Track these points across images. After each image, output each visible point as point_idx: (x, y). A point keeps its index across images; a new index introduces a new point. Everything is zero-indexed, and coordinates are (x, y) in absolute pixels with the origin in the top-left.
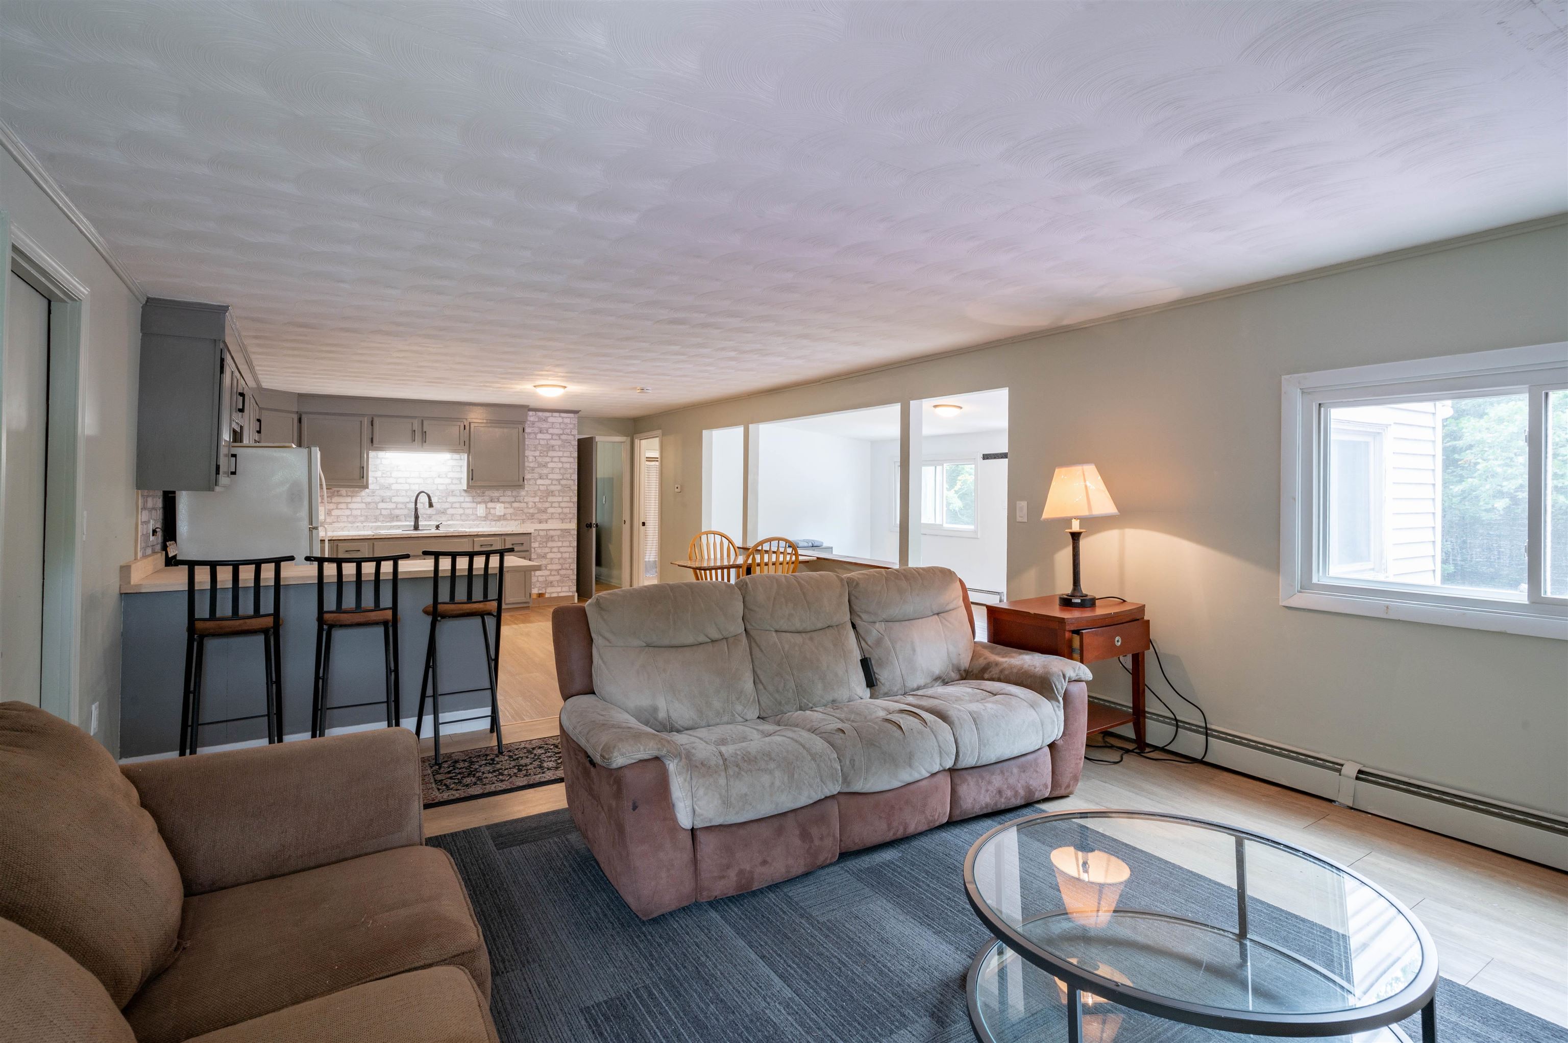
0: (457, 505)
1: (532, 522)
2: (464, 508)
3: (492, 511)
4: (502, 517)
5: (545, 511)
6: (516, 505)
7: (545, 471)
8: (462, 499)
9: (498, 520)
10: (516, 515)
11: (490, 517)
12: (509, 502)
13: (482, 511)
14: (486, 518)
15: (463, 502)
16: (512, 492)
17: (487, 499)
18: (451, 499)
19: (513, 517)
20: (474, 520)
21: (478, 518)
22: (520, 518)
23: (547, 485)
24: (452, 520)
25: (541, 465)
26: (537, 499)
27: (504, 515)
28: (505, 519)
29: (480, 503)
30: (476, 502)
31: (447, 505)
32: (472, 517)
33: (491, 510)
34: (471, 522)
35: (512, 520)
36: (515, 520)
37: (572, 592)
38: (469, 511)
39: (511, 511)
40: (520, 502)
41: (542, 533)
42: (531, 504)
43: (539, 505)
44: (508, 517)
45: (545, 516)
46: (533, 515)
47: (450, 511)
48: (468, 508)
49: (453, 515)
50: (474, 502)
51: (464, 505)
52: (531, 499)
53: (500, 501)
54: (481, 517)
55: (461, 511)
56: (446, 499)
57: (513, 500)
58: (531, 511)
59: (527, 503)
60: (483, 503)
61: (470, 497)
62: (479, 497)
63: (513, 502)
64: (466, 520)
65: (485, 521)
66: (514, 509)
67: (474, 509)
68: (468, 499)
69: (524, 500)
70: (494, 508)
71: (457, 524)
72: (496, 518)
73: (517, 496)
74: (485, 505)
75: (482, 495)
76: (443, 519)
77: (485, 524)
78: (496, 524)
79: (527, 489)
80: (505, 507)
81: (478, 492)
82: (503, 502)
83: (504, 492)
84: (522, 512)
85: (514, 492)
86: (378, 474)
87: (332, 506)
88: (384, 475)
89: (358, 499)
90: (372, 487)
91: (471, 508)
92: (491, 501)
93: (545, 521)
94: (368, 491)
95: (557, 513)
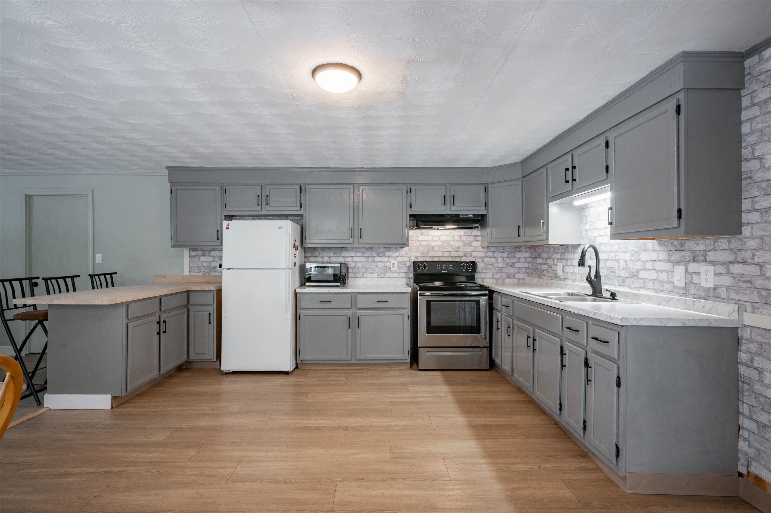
0: (649, 265)
2: (657, 271)
3: (695, 279)
4: (712, 293)
6: (737, 269)
8: (654, 256)
9: (705, 298)
10: (737, 292)
11: (693, 290)
12: (723, 263)
15: (655, 262)
16: (729, 241)
17: (688, 255)
18: (643, 256)
19: (733, 296)
20: (670, 292)
21: (675, 289)
22: (747, 298)
24: (645, 288)
27: (715, 289)
28: (718, 298)
29: (677, 262)
30: (672, 262)
31: (639, 265)
33: (694, 276)
34: (665, 295)
36: (736, 302)
38: (664, 277)
39: (727, 280)
40: (745, 263)
44: (724, 294)
47: (643, 274)
48: (661, 271)
49: (645, 280)
50: (670, 261)
53: (709, 259)
54: (679, 288)
55: (654, 275)
56: (639, 255)
57: (731, 258)
59: (761, 266)
60: (681, 263)
61: (665, 252)
62: (676, 252)
63: (731, 263)
64: (661, 291)
65: (685, 296)
66: (733, 277)
67: (670, 273)
68: (663, 256)
69: (753, 258)
70: (699, 274)
71: (644, 295)
72: (701, 293)
73: (740, 250)
74: (684, 267)
75: (680, 248)
76: (636, 285)
77: (679, 300)
78: (694, 304)
79: (760, 233)
80: (716, 272)
81: (675, 243)
82: (712, 261)
83: (714, 242)
84: (749, 285)
85: (733, 241)
86: (588, 226)
87: (564, 262)
88: (591, 228)
89: (577, 256)
90: (584, 242)
91: (666, 271)
92: (694, 260)
94: (582, 246)
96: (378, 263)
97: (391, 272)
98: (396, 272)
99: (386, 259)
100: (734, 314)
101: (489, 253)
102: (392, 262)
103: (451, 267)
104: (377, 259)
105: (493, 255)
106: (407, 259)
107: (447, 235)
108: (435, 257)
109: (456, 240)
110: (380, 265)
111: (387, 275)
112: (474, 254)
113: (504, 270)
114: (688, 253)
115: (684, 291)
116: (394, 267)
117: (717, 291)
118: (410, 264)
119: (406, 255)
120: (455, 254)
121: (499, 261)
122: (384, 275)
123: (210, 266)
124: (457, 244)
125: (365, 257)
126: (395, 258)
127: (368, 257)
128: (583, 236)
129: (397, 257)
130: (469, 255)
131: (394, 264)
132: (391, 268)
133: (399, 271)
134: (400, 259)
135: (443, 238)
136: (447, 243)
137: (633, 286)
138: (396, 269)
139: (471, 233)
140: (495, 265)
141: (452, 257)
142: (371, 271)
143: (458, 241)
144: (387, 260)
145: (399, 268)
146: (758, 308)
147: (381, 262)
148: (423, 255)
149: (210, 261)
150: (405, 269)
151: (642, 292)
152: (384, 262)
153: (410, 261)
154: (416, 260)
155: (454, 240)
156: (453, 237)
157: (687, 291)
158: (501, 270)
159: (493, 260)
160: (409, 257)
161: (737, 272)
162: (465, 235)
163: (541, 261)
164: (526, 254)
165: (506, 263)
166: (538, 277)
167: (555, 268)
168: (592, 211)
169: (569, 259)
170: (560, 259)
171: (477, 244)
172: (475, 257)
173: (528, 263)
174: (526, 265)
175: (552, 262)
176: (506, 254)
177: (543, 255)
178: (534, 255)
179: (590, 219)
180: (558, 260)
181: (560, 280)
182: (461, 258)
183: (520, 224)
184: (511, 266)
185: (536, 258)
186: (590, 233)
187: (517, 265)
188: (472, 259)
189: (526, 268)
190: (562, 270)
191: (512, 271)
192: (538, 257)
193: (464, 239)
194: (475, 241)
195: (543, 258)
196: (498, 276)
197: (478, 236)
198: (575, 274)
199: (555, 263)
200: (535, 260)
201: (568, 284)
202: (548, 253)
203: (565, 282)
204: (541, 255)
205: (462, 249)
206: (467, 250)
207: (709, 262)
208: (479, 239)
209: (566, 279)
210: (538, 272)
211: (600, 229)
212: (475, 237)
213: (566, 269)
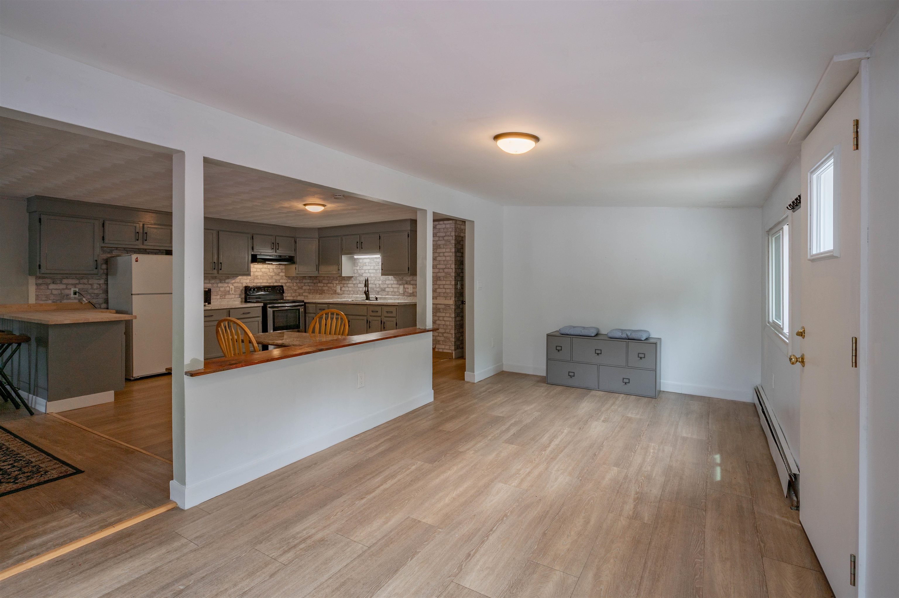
0: (390, 286)
2: (393, 288)
3: (407, 290)
7: (435, 263)
8: (392, 282)
11: (406, 294)
12: (415, 284)
13: (401, 290)
14: (403, 294)
15: (393, 284)
17: (404, 282)
18: (387, 282)
20: (398, 296)
21: (400, 294)
24: (388, 295)
27: (413, 293)
28: (413, 295)
29: (400, 285)
31: (385, 286)
32: (397, 293)
34: (396, 297)
38: (396, 290)
44: (415, 294)
45: (435, 295)
47: (387, 289)
48: (395, 288)
49: (388, 292)
50: (398, 284)
51: (393, 286)
54: (401, 294)
55: (392, 290)
56: (385, 282)
60: (402, 285)
62: (400, 281)
64: (395, 295)
65: (404, 296)
67: (398, 289)
68: (395, 282)
70: (408, 288)
71: (389, 297)
72: (409, 295)
75: (402, 280)
80: (413, 287)
81: (400, 277)
83: (412, 278)
86: (358, 268)
87: (342, 285)
88: (360, 269)
89: (350, 282)
90: (356, 275)
91: (396, 288)
92: (407, 284)
93: (436, 298)
94: (354, 277)
95: (442, 293)
96: (221, 288)
97: (229, 294)
98: (233, 294)
99: (226, 285)
101: (289, 280)
102: (230, 287)
103: (270, 290)
104: (220, 285)
105: (291, 282)
106: (240, 285)
107: (266, 268)
108: (258, 283)
109: (271, 271)
110: (222, 289)
111: (227, 296)
112: (281, 281)
113: (297, 291)
114: (405, 281)
116: (231, 291)
118: (242, 288)
119: (240, 281)
120: (270, 281)
121: (295, 285)
122: (225, 296)
123: (62, 293)
124: (271, 274)
125: (211, 283)
127: (214, 283)
128: (355, 272)
129: (234, 283)
130: (278, 282)
131: (232, 288)
132: (229, 291)
133: (235, 293)
134: (236, 285)
135: (263, 270)
136: (265, 273)
137: (383, 294)
138: (233, 292)
139: (279, 267)
140: (293, 287)
141: (268, 283)
142: (215, 294)
143: (272, 272)
145: (235, 291)
147: (222, 287)
148: (251, 282)
149: (62, 289)
150: (239, 292)
151: (387, 296)
152: (225, 287)
153: (242, 286)
154: (246, 285)
155: (269, 272)
156: (269, 269)
158: (296, 291)
159: (291, 284)
160: (242, 283)
162: (276, 268)
163: (322, 285)
164: (309, 281)
165: (298, 287)
166: (319, 294)
167: (335, 289)
168: (361, 261)
169: (345, 284)
170: (339, 283)
171: (283, 274)
172: (282, 283)
173: (310, 286)
174: (308, 288)
175: (332, 285)
176: (298, 281)
177: (324, 281)
178: (315, 281)
179: (359, 265)
180: (336, 284)
181: (339, 294)
182: (273, 284)
183: (317, 264)
184: (301, 288)
185: (317, 283)
186: (359, 271)
187: (304, 288)
188: (280, 284)
189: (308, 290)
190: (340, 289)
191: (301, 291)
192: (319, 282)
193: (275, 271)
194: (282, 272)
195: (324, 283)
196: (294, 295)
197: (283, 269)
198: (350, 291)
199: (335, 286)
200: (316, 285)
201: (345, 296)
202: (328, 280)
203: (343, 295)
204: (322, 281)
205: (274, 277)
206: (277, 278)
207: (411, 284)
208: (284, 271)
209: (343, 294)
210: (319, 292)
211: (365, 270)
212: (282, 269)
213: (343, 289)
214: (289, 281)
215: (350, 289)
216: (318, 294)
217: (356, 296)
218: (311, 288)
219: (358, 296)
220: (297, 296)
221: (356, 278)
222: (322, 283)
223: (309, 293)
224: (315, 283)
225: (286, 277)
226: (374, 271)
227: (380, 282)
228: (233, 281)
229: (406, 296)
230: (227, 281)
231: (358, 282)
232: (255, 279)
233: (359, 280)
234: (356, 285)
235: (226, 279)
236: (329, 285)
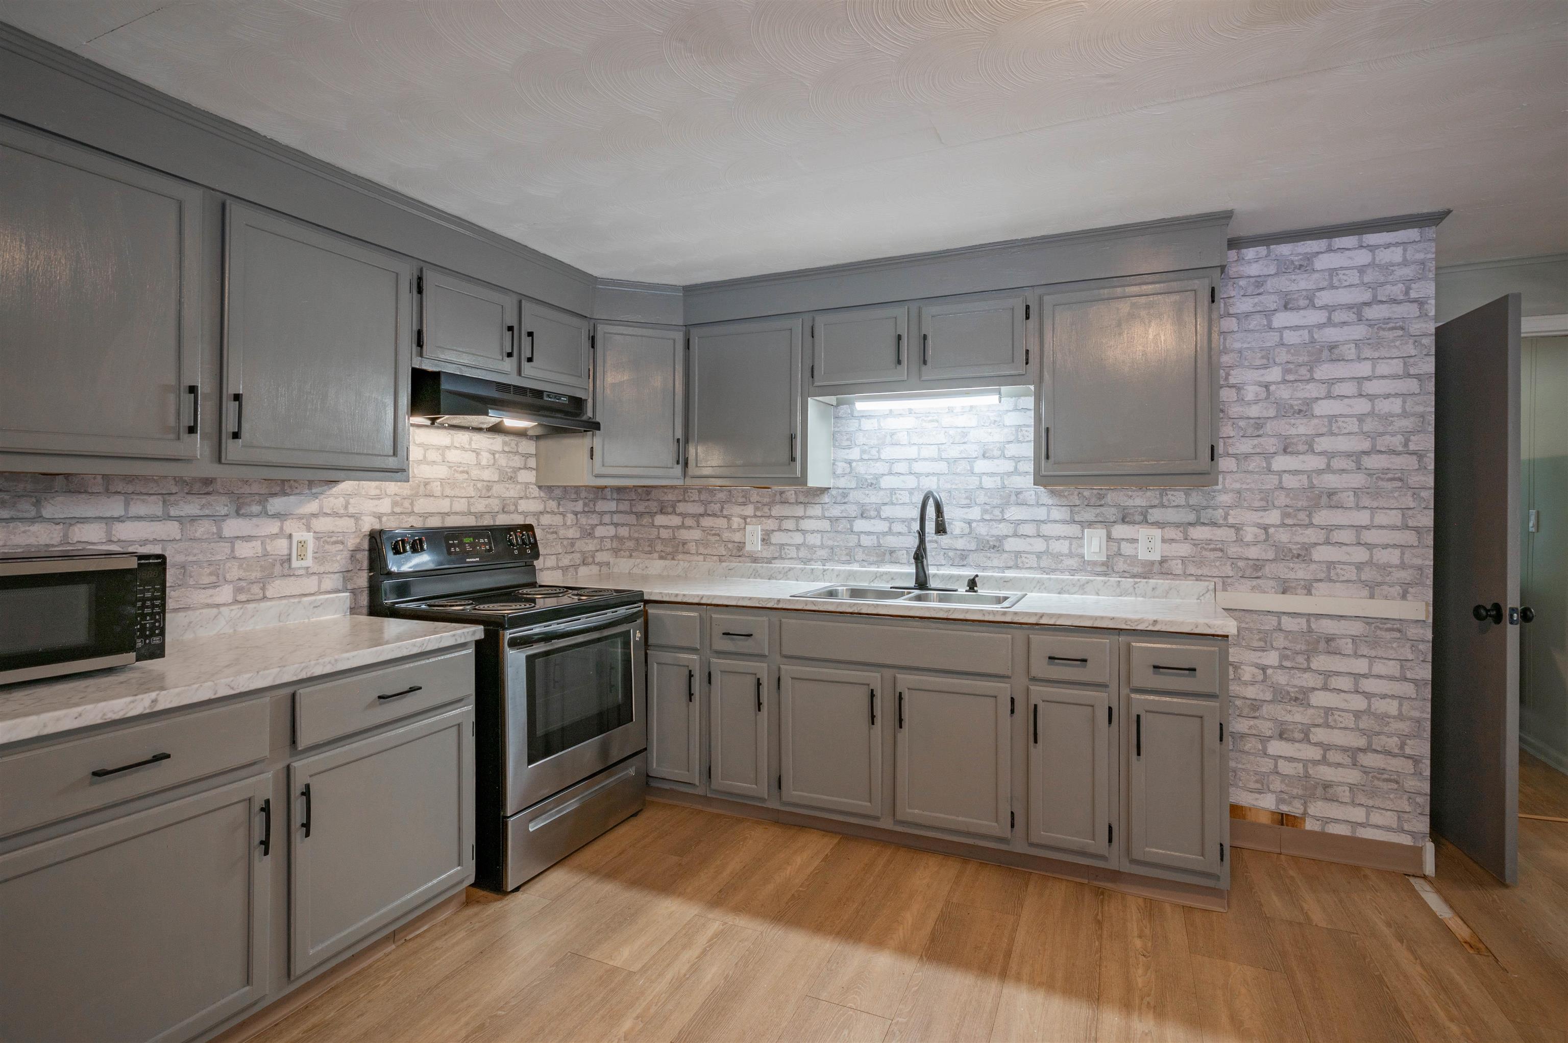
0: (1028, 529)
1: (1253, 588)
2: (1046, 538)
3: (1127, 549)
4: (1156, 568)
5: (1303, 555)
6: (1199, 533)
7: (1302, 428)
8: (1043, 513)
9: (1145, 576)
10: (1200, 564)
11: (1121, 565)
12: (1177, 525)
13: (1095, 547)
14: (1107, 567)
15: (1045, 521)
16: (1187, 495)
17: (1111, 513)
18: (1014, 513)
19: (1192, 570)
20: (1073, 571)
21: (1085, 566)
22: (1215, 572)
23: (1309, 474)
24: (1017, 567)
25: (1285, 411)
26: (1273, 517)
27: (1162, 562)
28: (1167, 574)
29: (1091, 524)
30: (1080, 523)
31: (1003, 529)
32: (1072, 563)
33: (1124, 545)
34: (1067, 577)
35: (1186, 575)
36: (1199, 578)
37: (1412, 834)
38: (1062, 547)
39: (1184, 549)
40: (1214, 524)
41: (1289, 624)
42: (1250, 534)
43: (1283, 536)
44: (1177, 568)
45: (1301, 572)
46: (1258, 565)
47: (1013, 544)
48: (1058, 538)
49: (1018, 554)
50: (1075, 521)
51: (1047, 529)
52: (1255, 517)
53: (1151, 519)
54: (1094, 564)
55: (1039, 545)
56: (1002, 512)
57: (1192, 517)
58: (1253, 553)
59: (1237, 528)
60: (1099, 525)
61: (1064, 508)
62: (1088, 508)
63: (1190, 524)
64: (1054, 571)
65: (1105, 575)
66: (1194, 545)
67: (1074, 542)
68: (1062, 513)
69: (1226, 518)
70: (1135, 541)
71: (1027, 579)
72: (1136, 570)
73: (1205, 508)
74: (1105, 531)
75: (1099, 502)
76: (996, 563)
77: (1105, 583)
78: (1136, 586)
79: (1237, 486)
80: (1166, 537)
81: (1086, 493)
82: (1158, 522)
83: (1161, 495)
84: (1220, 554)
85: (1194, 494)
86: (854, 454)
87: (771, 524)
88: (865, 457)
89: (816, 511)
90: (842, 483)
91: (1065, 538)
92: (1124, 520)
93: (1305, 587)
94: (834, 492)
95: (1350, 564)
96: (239, 544)
98: (309, 572)
99: (273, 527)
100: (1208, 595)
101: (551, 501)
102: (297, 537)
103: (485, 544)
104: (233, 527)
105: (558, 508)
106: (346, 524)
107: (463, 449)
108: (432, 514)
109: (483, 462)
112: (523, 506)
113: (578, 544)
114: (1114, 510)
115: (1104, 568)
116: (301, 557)
117: (1165, 565)
118: (357, 541)
119: (346, 508)
120: (480, 506)
124: (487, 475)
126: (307, 520)
127: (194, 519)
128: (839, 471)
129: (314, 515)
130: (512, 508)
131: (303, 543)
133: (322, 570)
134: (323, 524)
136: (462, 471)
138: (308, 561)
139: (517, 444)
141: (475, 514)
143: (488, 467)
144: (275, 530)
145: (320, 556)
146: (1231, 584)
147: (248, 539)
148: (397, 510)
150: (341, 560)
151: (1013, 573)
152: (263, 540)
153: (358, 529)
154: (377, 527)
155: (479, 464)
156: (477, 452)
157: (1110, 568)
159: (558, 519)
160: (356, 518)
161: (1201, 537)
162: (504, 451)
163: (676, 521)
164: (612, 506)
165: (581, 528)
166: (661, 558)
167: (737, 537)
168: (867, 425)
169: (787, 517)
170: (755, 516)
171: (528, 477)
172: (525, 514)
173: (616, 525)
174: (611, 531)
175: (721, 523)
176: (579, 506)
177: (681, 507)
178: (640, 507)
179: (861, 439)
180: (745, 518)
181: (755, 560)
182: (494, 515)
183: (679, 434)
184: (589, 534)
185: (652, 515)
186: (861, 468)
187: (600, 531)
188: (519, 520)
189: (612, 538)
190: (763, 540)
191: (590, 546)
192: (662, 512)
193: (502, 461)
194: (526, 468)
195: (683, 515)
196: (566, 561)
197: (530, 455)
198: (811, 548)
199: (735, 526)
200: (646, 520)
201: (790, 569)
202: (705, 503)
203: (778, 565)
204: (674, 507)
205: (498, 489)
206: (507, 495)
207: (1153, 524)
208: (532, 463)
209: (776, 558)
210: (659, 547)
211: (892, 462)
212: (527, 456)
213: (777, 538)
214: (552, 505)
215: (813, 539)
216: (656, 555)
217: (848, 567)
218: (624, 532)
219: (855, 567)
220: (576, 567)
221: (845, 495)
222: (674, 512)
223: (616, 552)
224: (639, 515)
225: (540, 487)
226: (942, 467)
227: (975, 513)
228: (312, 506)
229: (1124, 574)
230: (276, 504)
231: (853, 510)
232: (417, 495)
233: (858, 503)
234: (843, 525)
235: (274, 495)
236: (707, 522)
